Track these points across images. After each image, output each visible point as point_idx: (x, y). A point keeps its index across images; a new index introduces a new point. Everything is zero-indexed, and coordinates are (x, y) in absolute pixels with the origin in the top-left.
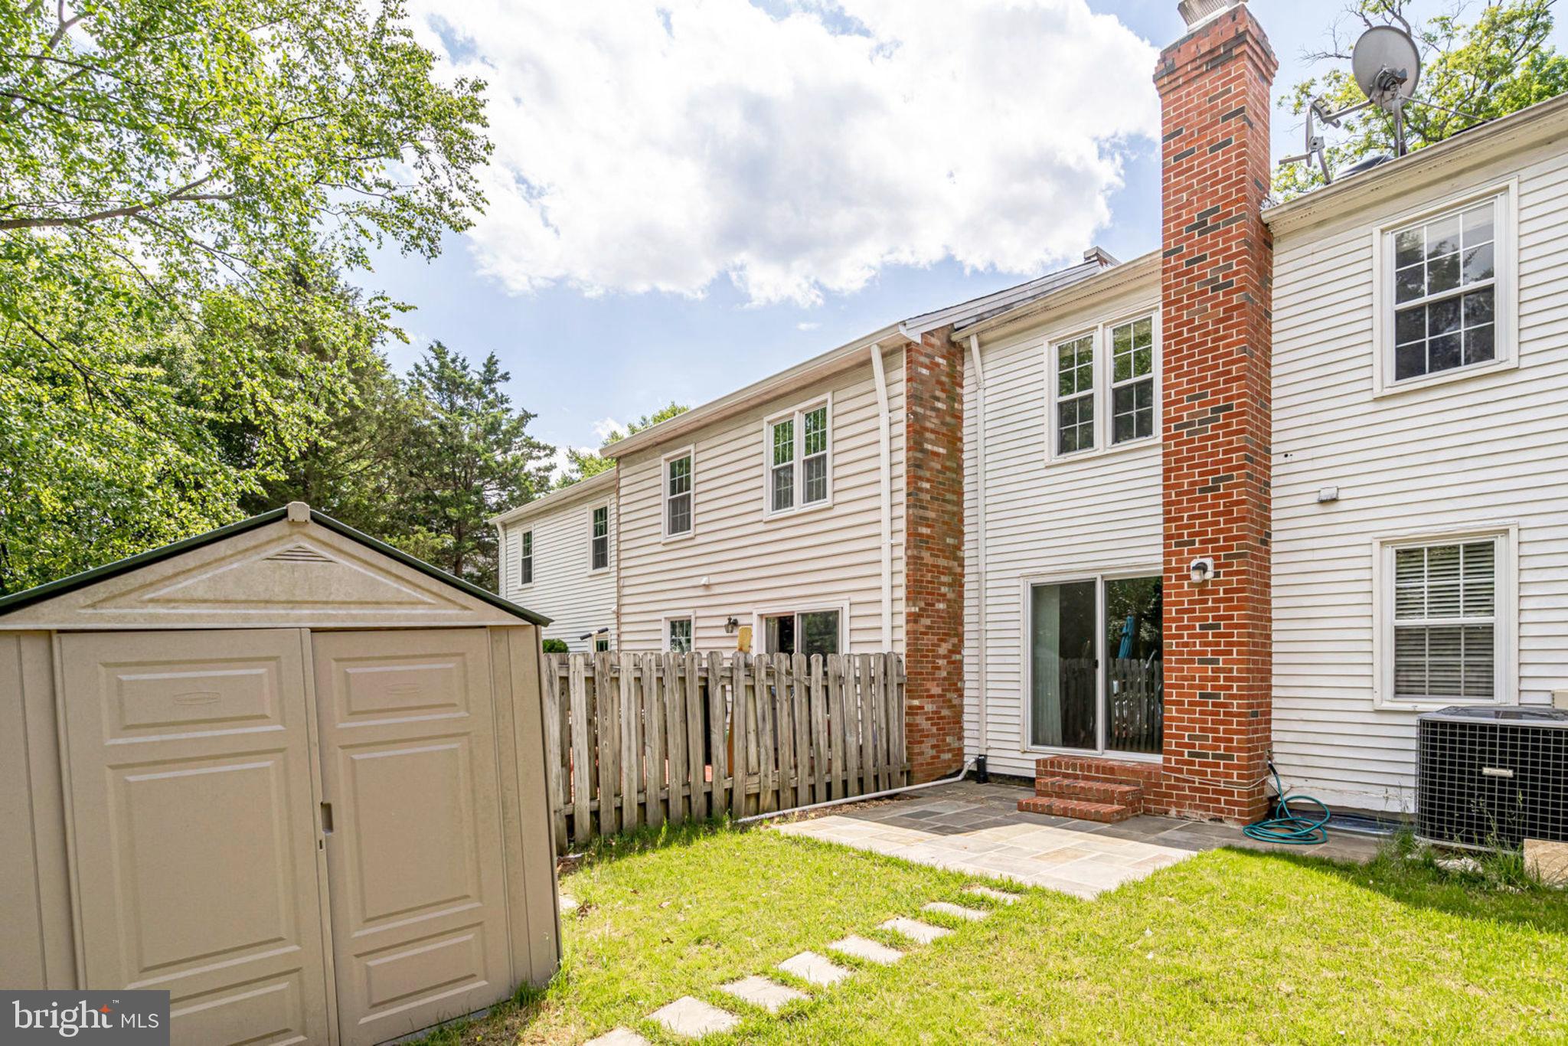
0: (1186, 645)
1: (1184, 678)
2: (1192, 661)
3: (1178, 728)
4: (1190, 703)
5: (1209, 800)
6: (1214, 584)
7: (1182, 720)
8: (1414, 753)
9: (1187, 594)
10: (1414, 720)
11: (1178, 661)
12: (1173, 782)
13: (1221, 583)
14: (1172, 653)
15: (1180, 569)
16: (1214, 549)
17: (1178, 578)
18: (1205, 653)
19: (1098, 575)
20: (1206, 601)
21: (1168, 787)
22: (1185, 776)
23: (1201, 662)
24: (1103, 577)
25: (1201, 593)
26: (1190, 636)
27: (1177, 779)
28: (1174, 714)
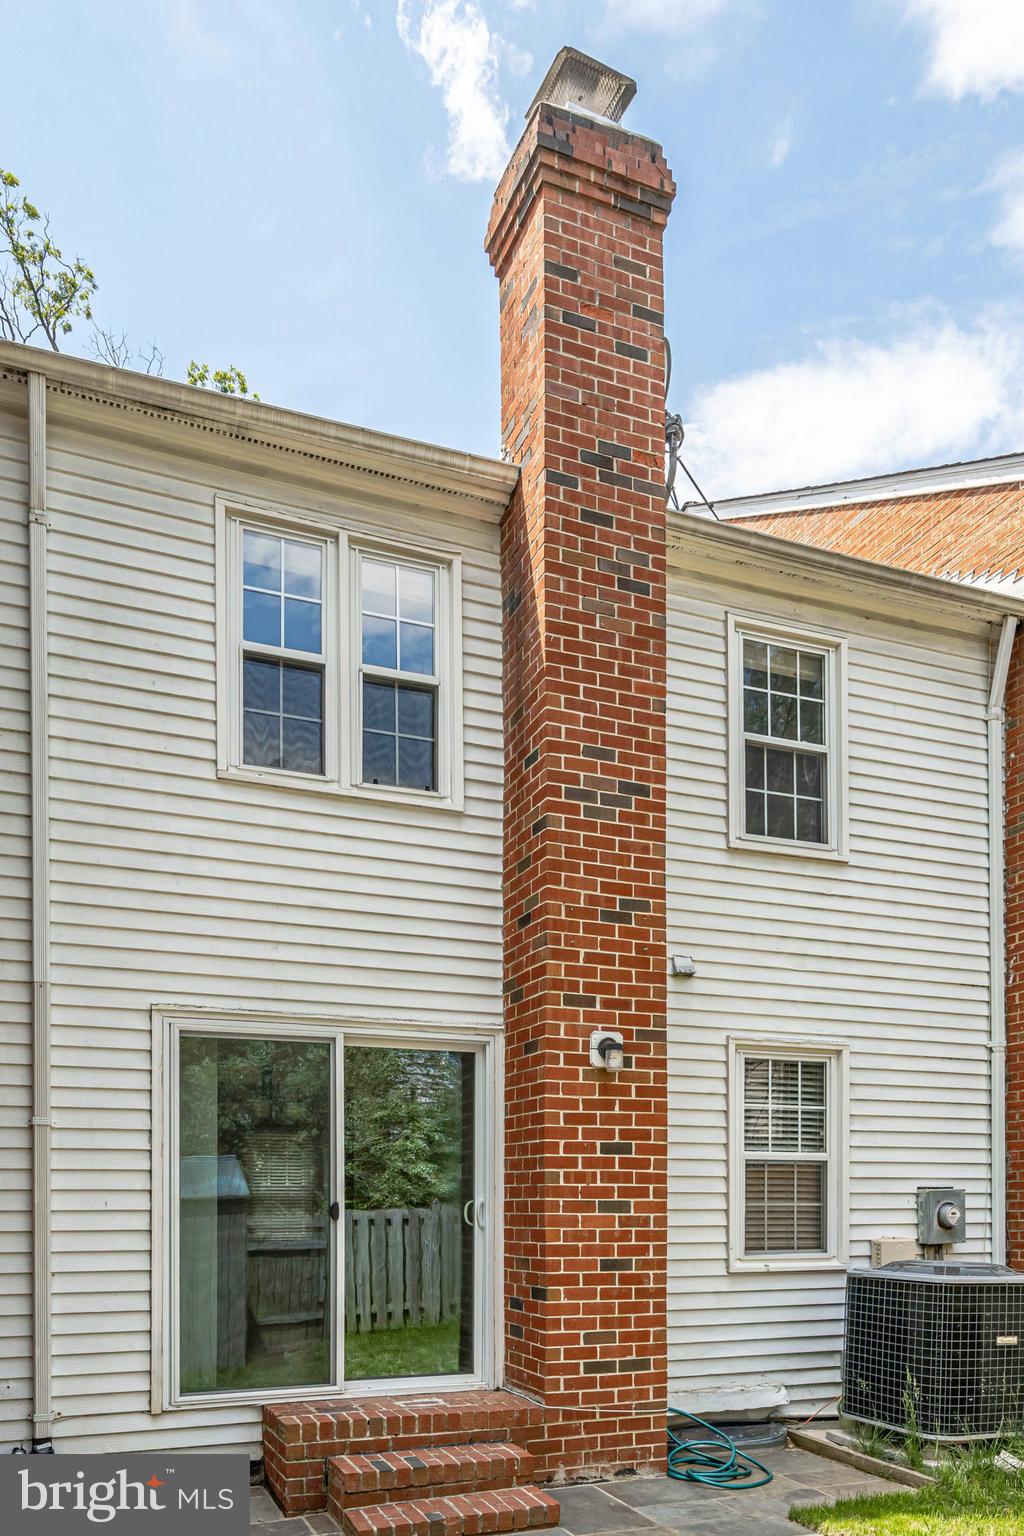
0: (580, 1177)
1: (577, 1236)
2: (590, 1207)
3: (569, 1324)
4: (588, 1279)
5: (616, 1441)
6: (623, 1076)
7: (575, 1309)
8: (842, 1324)
9: (583, 1089)
10: (842, 1282)
11: (568, 1207)
12: (560, 1422)
13: (634, 1077)
14: (559, 1192)
15: (573, 1045)
16: (624, 1019)
17: (569, 1059)
18: (608, 1192)
19: (338, 1033)
20: (610, 1105)
21: (554, 1431)
22: (580, 1407)
23: (604, 1207)
24: (347, 1037)
25: (604, 1090)
26: (587, 1163)
27: (568, 1415)
28: (563, 1301)
